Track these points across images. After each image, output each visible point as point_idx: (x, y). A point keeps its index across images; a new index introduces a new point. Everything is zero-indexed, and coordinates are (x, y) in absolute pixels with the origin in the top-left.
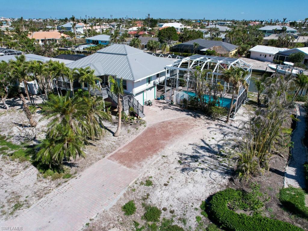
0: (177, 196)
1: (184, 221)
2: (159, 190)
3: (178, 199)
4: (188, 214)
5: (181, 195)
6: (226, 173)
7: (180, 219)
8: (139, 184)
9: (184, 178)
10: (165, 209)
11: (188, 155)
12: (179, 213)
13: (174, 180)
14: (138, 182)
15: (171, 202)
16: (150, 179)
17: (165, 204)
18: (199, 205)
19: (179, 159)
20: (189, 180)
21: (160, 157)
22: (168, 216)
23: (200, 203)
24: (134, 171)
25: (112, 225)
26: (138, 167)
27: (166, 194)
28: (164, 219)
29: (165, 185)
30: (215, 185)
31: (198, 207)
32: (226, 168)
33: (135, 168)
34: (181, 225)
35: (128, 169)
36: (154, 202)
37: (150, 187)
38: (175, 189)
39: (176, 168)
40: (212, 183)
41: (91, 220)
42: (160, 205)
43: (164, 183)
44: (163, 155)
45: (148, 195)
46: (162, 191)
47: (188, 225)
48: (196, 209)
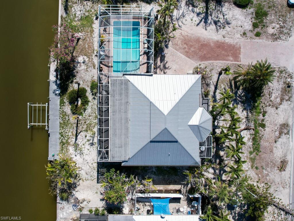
0: (244, 20)
1: (253, 13)
2: (245, 28)
3: (245, 19)
4: (250, 13)
5: (243, 18)
6: (221, 5)
7: (253, 15)
8: (247, 37)
9: (234, 21)
10: (252, 22)
11: (216, 26)
12: (250, 16)
13: (237, 25)
14: (246, 38)
15: (248, 21)
16: (242, 34)
17: (250, 23)
18: (244, 10)
19: (222, 29)
20: (234, 18)
21: (226, 38)
22: (253, 19)
23: (243, 10)
24: (242, 44)
25: (268, 35)
26: (238, 44)
27: (246, 24)
28: (255, 20)
29: (242, 27)
30: (231, 8)
31: (245, 10)
32: (217, 6)
33: (240, 45)
34: (254, 14)
35: (242, 47)
36: (251, 27)
37: (246, 32)
38: (242, 22)
39: (230, 27)
40: (230, 9)
41: (272, 42)
42: (251, 24)
43: (241, 28)
44: (223, 38)
45: (250, 31)
46: (245, 26)
47: (253, 11)
48: (247, 10)
